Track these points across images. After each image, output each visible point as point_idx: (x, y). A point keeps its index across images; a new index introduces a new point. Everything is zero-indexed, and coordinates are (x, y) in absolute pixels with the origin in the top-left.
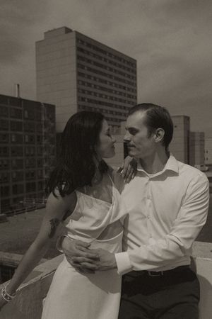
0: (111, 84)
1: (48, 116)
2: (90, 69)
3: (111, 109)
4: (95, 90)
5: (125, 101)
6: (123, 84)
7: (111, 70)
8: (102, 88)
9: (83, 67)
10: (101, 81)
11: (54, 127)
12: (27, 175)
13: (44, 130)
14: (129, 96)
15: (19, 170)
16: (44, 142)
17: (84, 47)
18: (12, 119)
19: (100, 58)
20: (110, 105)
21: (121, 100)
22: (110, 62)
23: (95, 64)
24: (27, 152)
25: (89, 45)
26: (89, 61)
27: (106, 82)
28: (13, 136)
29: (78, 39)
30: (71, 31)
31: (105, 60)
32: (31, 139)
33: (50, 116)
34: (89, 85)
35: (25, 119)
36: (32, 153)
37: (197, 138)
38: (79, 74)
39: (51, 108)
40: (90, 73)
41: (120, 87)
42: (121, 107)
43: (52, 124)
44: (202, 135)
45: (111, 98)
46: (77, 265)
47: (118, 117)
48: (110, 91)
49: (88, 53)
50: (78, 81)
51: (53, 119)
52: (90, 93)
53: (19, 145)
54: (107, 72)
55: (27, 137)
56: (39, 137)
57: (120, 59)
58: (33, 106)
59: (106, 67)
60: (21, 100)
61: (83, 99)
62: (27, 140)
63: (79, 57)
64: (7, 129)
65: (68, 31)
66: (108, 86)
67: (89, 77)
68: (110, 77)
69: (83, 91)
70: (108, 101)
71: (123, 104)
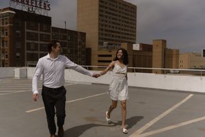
0: (120, 20)
1: (82, 39)
2: (106, 12)
3: (119, 35)
4: (110, 24)
5: (128, 30)
6: (127, 20)
7: (120, 12)
8: (113, 23)
9: (102, 11)
10: (113, 19)
13: (79, 47)
14: (131, 27)
16: (79, 53)
20: (119, 33)
21: (125, 30)
22: (120, 8)
23: (110, 9)
26: (106, 8)
27: (116, 19)
31: (117, 7)
32: (72, 51)
34: (106, 21)
35: (68, 40)
37: (174, 53)
38: (100, 15)
39: (83, 35)
40: (107, 15)
41: (126, 22)
42: (125, 34)
43: (84, 44)
44: (178, 51)
45: (119, 29)
47: (123, 40)
48: (119, 25)
49: (106, 3)
50: (99, 19)
51: (84, 41)
52: (106, 26)
54: (118, 13)
55: (69, 50)
56: (76, 50)
57: (126, 6)
58: (72, 33)
59: (116, 11)
60: (66, 30)
61: (102, 30)
63: (100, 6)
66: (117, 22)
67: (106, 17)
68: (120, 16)
69: (102, 25)
70: (117, 30)
71: (127, 32)
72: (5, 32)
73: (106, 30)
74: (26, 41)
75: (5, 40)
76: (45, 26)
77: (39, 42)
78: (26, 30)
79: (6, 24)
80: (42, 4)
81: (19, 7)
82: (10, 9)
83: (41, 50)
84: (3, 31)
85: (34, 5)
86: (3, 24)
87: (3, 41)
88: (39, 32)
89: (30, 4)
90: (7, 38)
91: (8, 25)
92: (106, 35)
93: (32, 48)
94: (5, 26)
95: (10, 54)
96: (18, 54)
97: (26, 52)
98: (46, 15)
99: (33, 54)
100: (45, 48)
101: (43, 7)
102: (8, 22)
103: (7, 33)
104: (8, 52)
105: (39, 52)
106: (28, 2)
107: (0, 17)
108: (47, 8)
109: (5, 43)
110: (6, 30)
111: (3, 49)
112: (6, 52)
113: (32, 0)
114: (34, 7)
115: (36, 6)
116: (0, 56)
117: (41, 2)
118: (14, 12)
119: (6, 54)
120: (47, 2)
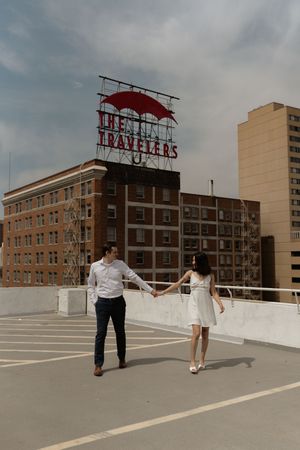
1: (250, 216)
11: (258, 230)
13: (244, 234)
16: (245, 249)
18: (204, 222)
24: (222, 262)
28: (205, 242)
29: (290, 116)
30: (281, 106)
32: (227, 244)
33: (253, 216)
35: (220, 220)
36: (228, 262)
38: (292, 160)
43: (255, 226)
50: (291, 169)
51: (256, 220)
53: (212, 253)
55: (222, 242)
56: (237, 242)
60: (214, 198)
62: (222, 247)
63: (291, 138)
64: (197, 234)
65: (277, 106)
72: (87, 208)
74: (128, 226)
75: (87, 225)
76: (166, 193)
77: (154, 227)
78: (128, 204)
79: (89, 193)
80: (161, 147)
81: (115, 156)
82: (97, 162)
83: (158, 245)
84: (83, 206)
85: (144, 149)
86: (83, 194)
87: (83, 229)
88: (154, 206)
89: (135, 148)
90: (90, 222)
93: (140, 239)
94: (87, 196)
95: (95, 255)
97: (128, 248)
98: (168, 169)
100: (167, 239)
101: (162, 153)
102: (93, 188)
103: (90, 211)
104: (92, 250)
105: (154, 249)
106: (131, 145)
107: (78, 181)
108: (171, 154)
109: (87, 231)
110: (89, 205)
111: (83, 245)
112: (89, 251)
113: (139, 140)
114: (143, 155)
115: (148, 152)
116: (77, 258)
117: (157, 143)
118: (104, 168)
119: (87, 254)
120: (170, 140)
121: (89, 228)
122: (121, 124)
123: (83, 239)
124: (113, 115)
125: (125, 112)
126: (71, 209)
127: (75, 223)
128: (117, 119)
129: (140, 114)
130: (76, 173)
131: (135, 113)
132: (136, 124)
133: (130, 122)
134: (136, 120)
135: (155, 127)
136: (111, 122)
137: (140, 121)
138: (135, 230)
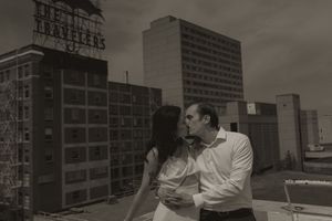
0: (216, 66)
1: (155, 99)
2: (194, 53)
3: (216, 90)
4: (200, 73)
5: (230, 83)
6: (228, 66)
7: (215, 52)
8: (206, 71)
9: (187, 52)
10: (206, 64)
12: (136, 157)
13: (151, 113)
14: (234, 77)
15: (128, 153)
17: (189, 33)
18: (121, 104)
19: (205, 42)
20: (216, 87)
22: (214, 45)
23: (199, 48)
24: (135, 136)
25: (193, 31)
26: (193, 46)
27: (209, 64)
28: (123, 120)
29: (181, 26)
30: (175, 19)
31: (209, 43)
32: (139, 122)
33: (157, 99)
34: (194, 68)
35: (133, 103)
36: (140, 136)
37: (309, 116)
38: (184, 58)
39: (158, 92)
40: (195, 57)
41: (225, 68)
42: (226, 88)
44: (315, 112)
45: (216, 80)
46: (168, 204)
47: (224, 98)
48: (215, 73)
49: (192, 38)
50: (183, 65)
52: (195, 76)
53: (128, 129)
54: (212, 55)
55: (135, 120)
56: (146, 120)
57: (224, 42)
58: (141, 91)
59: (210, 51)
60: (129, 86)
61: (188, 82)
62: (135, 124)
63: (183, 43)
64: (117, 114)
65: (172, 19)
66: (212, 69)
67: (194, 61)
68: (215, 59)
69: (189, 75)
70: (213, 83)
71: (228, 85)
72: (24, 90)
73: (195, 83)
74: (64, 106)
75: (25, 104)
76: (96, 77)
77: (86, 107)
78: (64, 86)
79: (27, 75)
80: (92, 38)
81: (51, 43)
82: (34, 47)
83: (90, 122)
84: (20, 88)
85: (77, 39)
86: (20, 77)
87: (20, 109)
88: (86, 88)
89: (69, 37)
90: (28, 102)
91: (30, 76)
92: (195, 91)
93: (74, 118)
94: (24, 78)
95: (34, 132)
96: (48, 132)
97: (64, 126)
98: (97, 58)
99: (75, 131)
100: (97, 117)
101: (92, 44)
102: (30, 71)
103: (27, 92)
104: (31, 128)
105: (87, 126)
106: (66, 35)
107: (15, 64)
108: (100, 45)
109: (24, 111)
110: (27, 87)
111: (21, 123)
112: (27, 129)
113: (73, 31)
114: (77, 45)
115: (81, 43)
116: (15, 136)
117: (88, 36)
118: (41, 53)
119: (25, 132)
120: (99, 34)
121: (27, 108)
122: (56, 15)
123: (20, 117)
124: (49, 7)
125: (59, 5)
126: (7, 91)
127: (12, 103)
128: (52, 11)
129: (74, 8)
130: (12, 58)
131: (69, 8)
132: (70, 17)
133: (63, 15)
134: (70, 14)
135: (86, 22)
136: (47, 12)
137: (73, 15)
138: (70, 109)
